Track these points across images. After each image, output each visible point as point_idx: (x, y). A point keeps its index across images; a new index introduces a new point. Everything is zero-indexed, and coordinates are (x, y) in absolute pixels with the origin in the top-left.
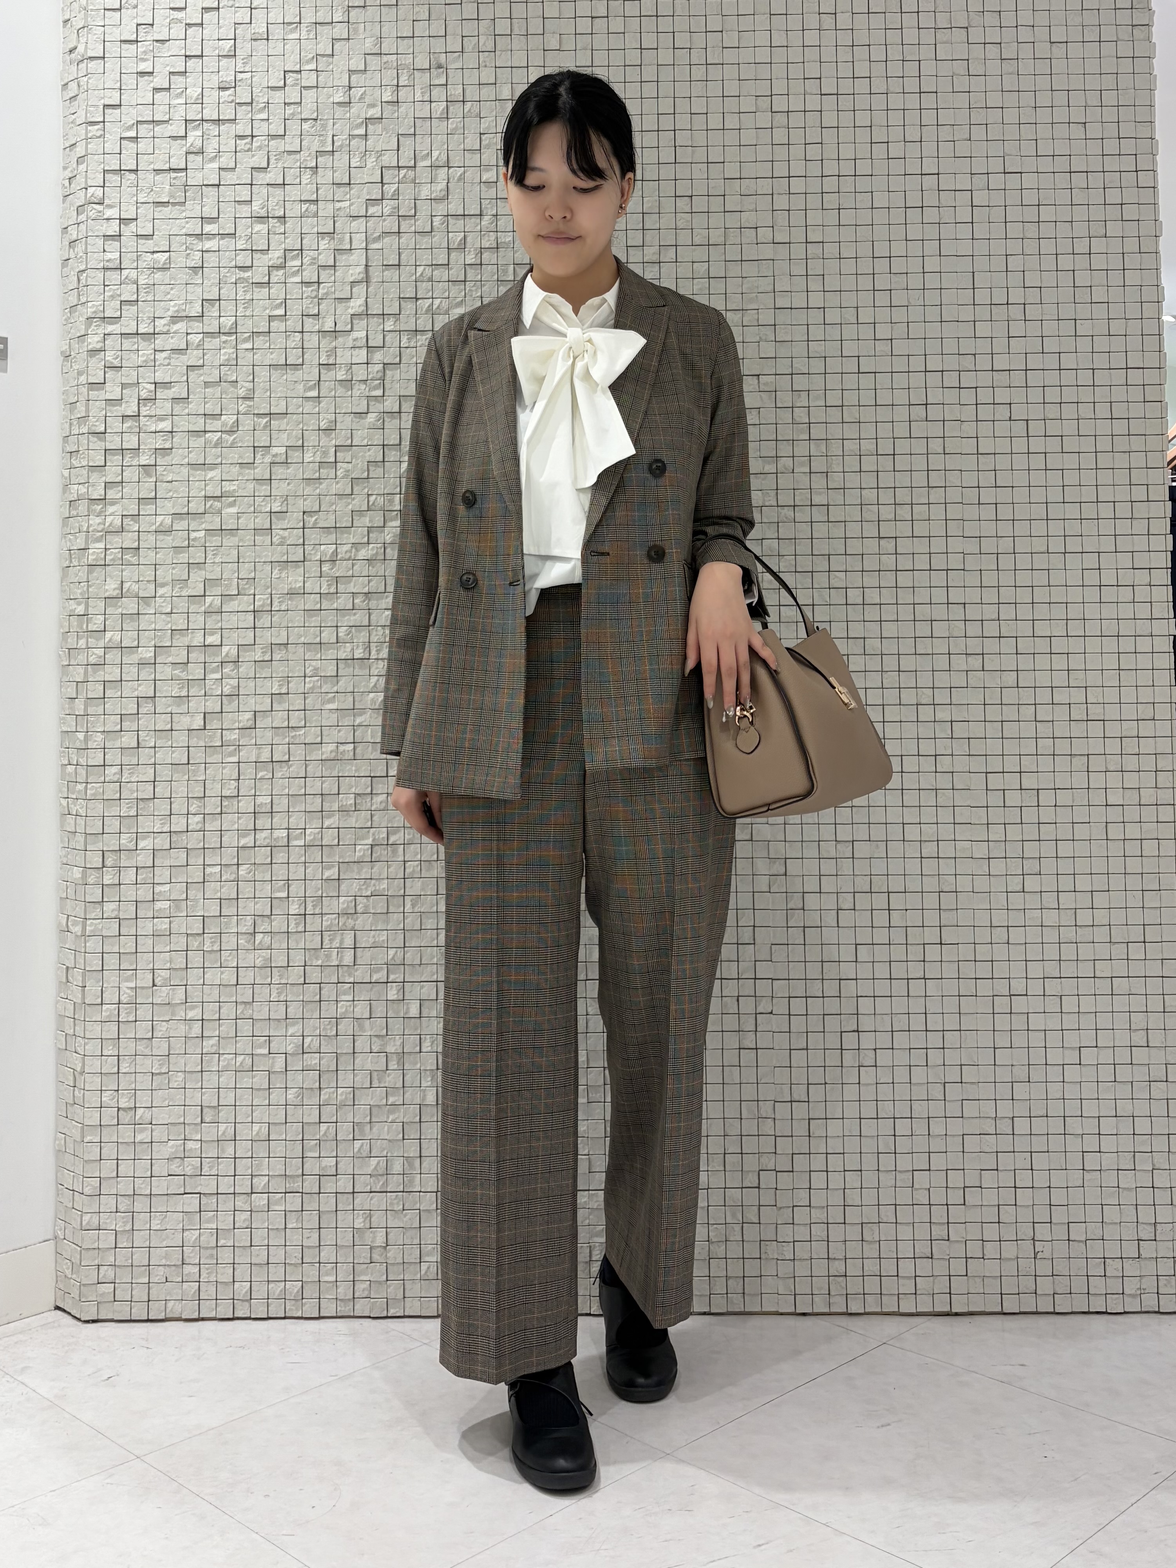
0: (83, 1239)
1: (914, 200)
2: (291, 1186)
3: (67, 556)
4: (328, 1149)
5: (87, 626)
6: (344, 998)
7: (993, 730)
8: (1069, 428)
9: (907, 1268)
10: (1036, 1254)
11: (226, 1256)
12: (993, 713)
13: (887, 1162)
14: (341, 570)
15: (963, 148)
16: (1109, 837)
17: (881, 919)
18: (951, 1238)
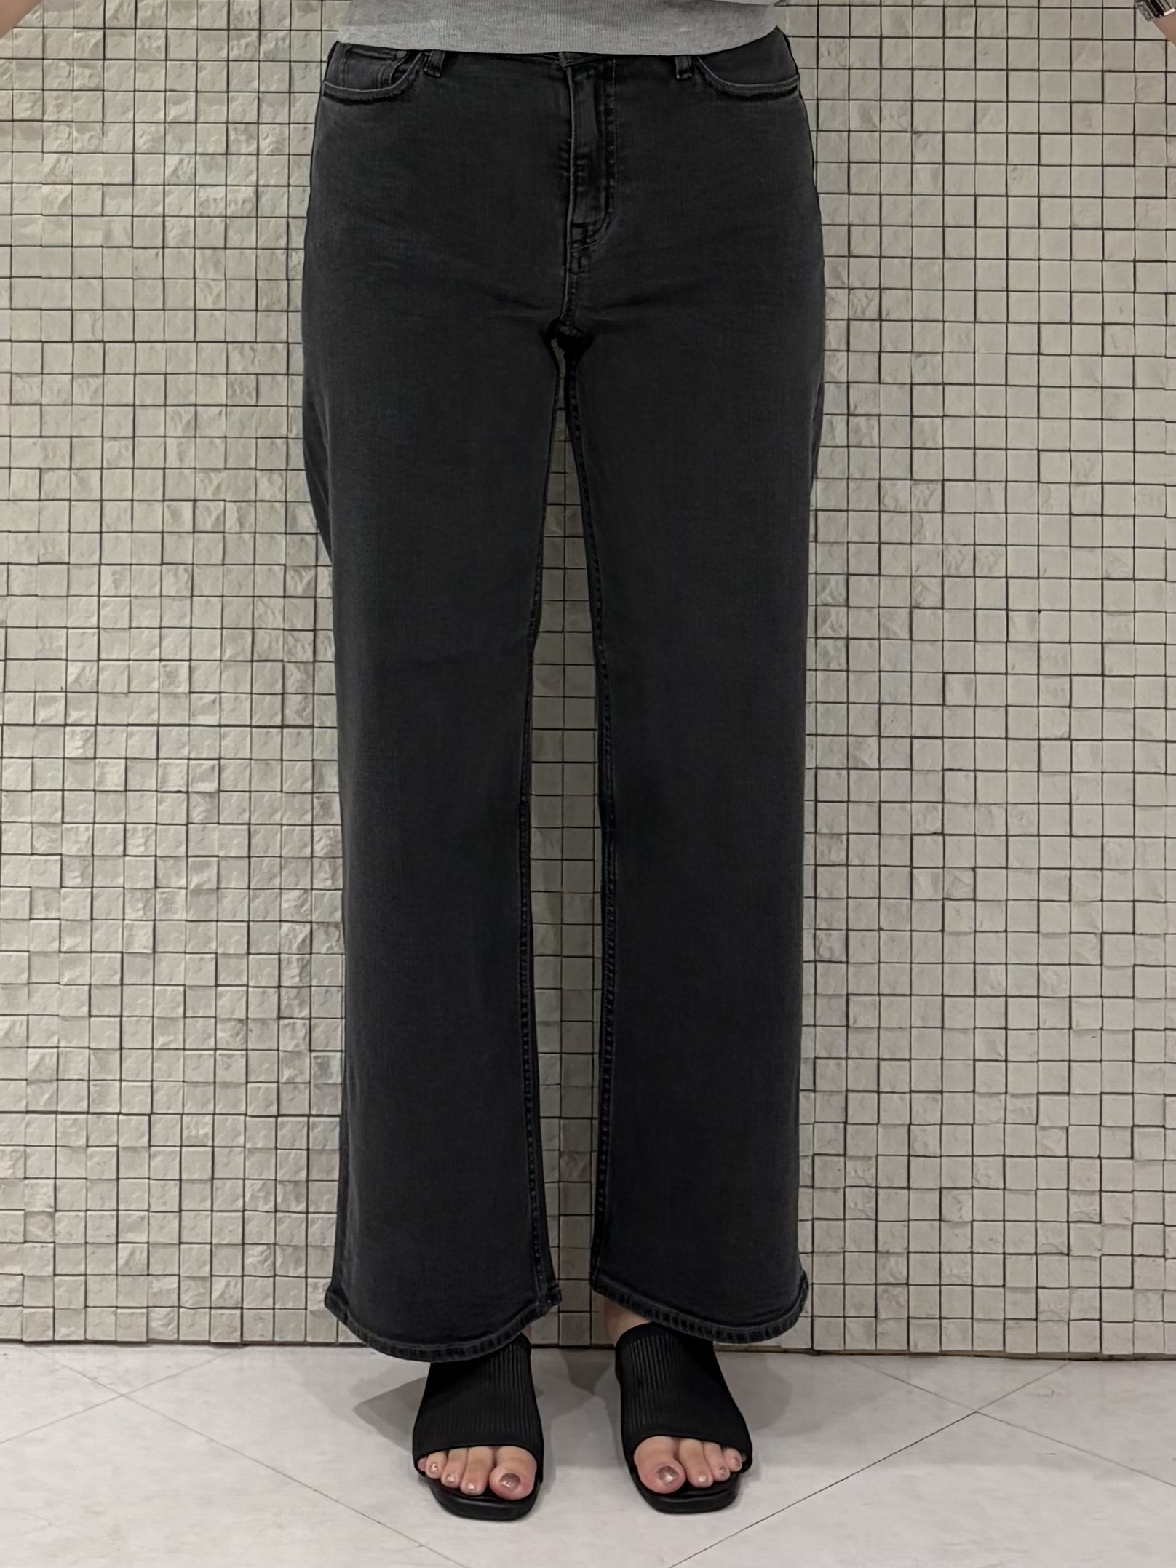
9: (1021, 1272)
13: (990, 1076)
17: (991, 626)
18: (1106, 1220)
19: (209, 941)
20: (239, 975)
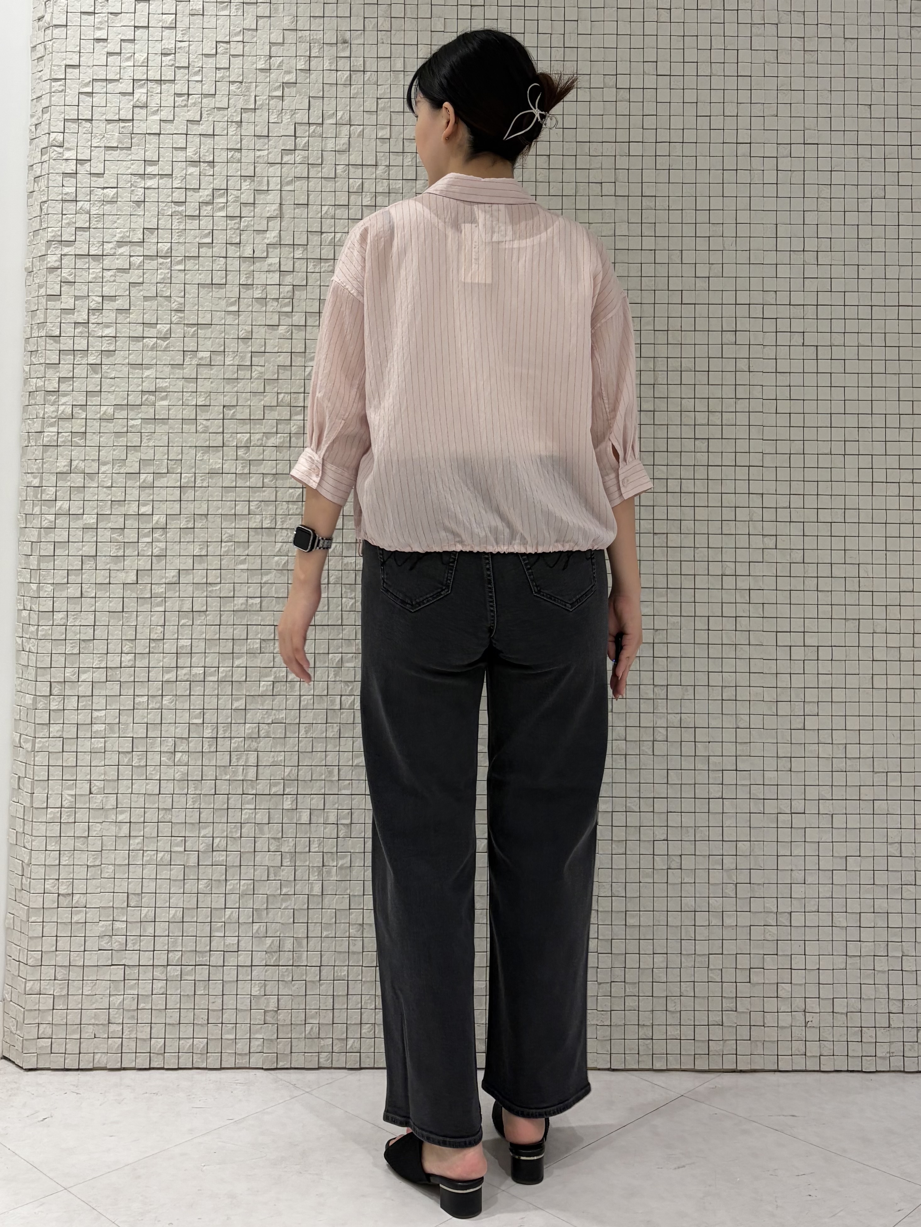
0: (26, 1002)
1: (730, 164)
2: (200, 960)
3: (26, 438)
4: (231, 930)
5: (41, 496)
6: (247, 806)
7: (783, 597)
8: (851, 353)
9: (702, 1034)
10: (806, 1023)
11: (144, 1017)
12: (783, 584)
13: (688, 947)
14: (254, 453)
15: (771, 123)
16: (875, 687)
17: (688, 749)
18: (738, 1010)
19: (347, 889)
20: (360, 904)
